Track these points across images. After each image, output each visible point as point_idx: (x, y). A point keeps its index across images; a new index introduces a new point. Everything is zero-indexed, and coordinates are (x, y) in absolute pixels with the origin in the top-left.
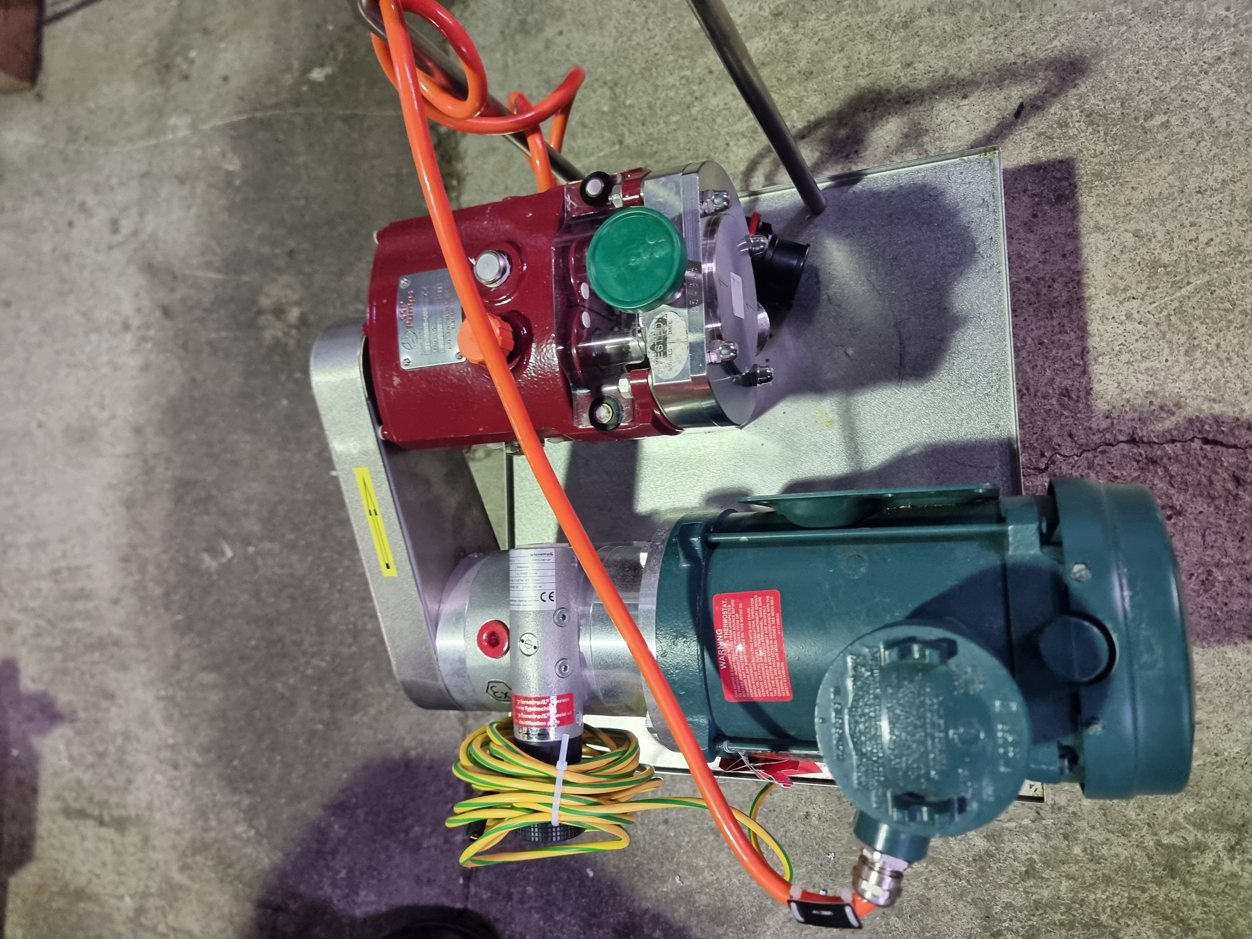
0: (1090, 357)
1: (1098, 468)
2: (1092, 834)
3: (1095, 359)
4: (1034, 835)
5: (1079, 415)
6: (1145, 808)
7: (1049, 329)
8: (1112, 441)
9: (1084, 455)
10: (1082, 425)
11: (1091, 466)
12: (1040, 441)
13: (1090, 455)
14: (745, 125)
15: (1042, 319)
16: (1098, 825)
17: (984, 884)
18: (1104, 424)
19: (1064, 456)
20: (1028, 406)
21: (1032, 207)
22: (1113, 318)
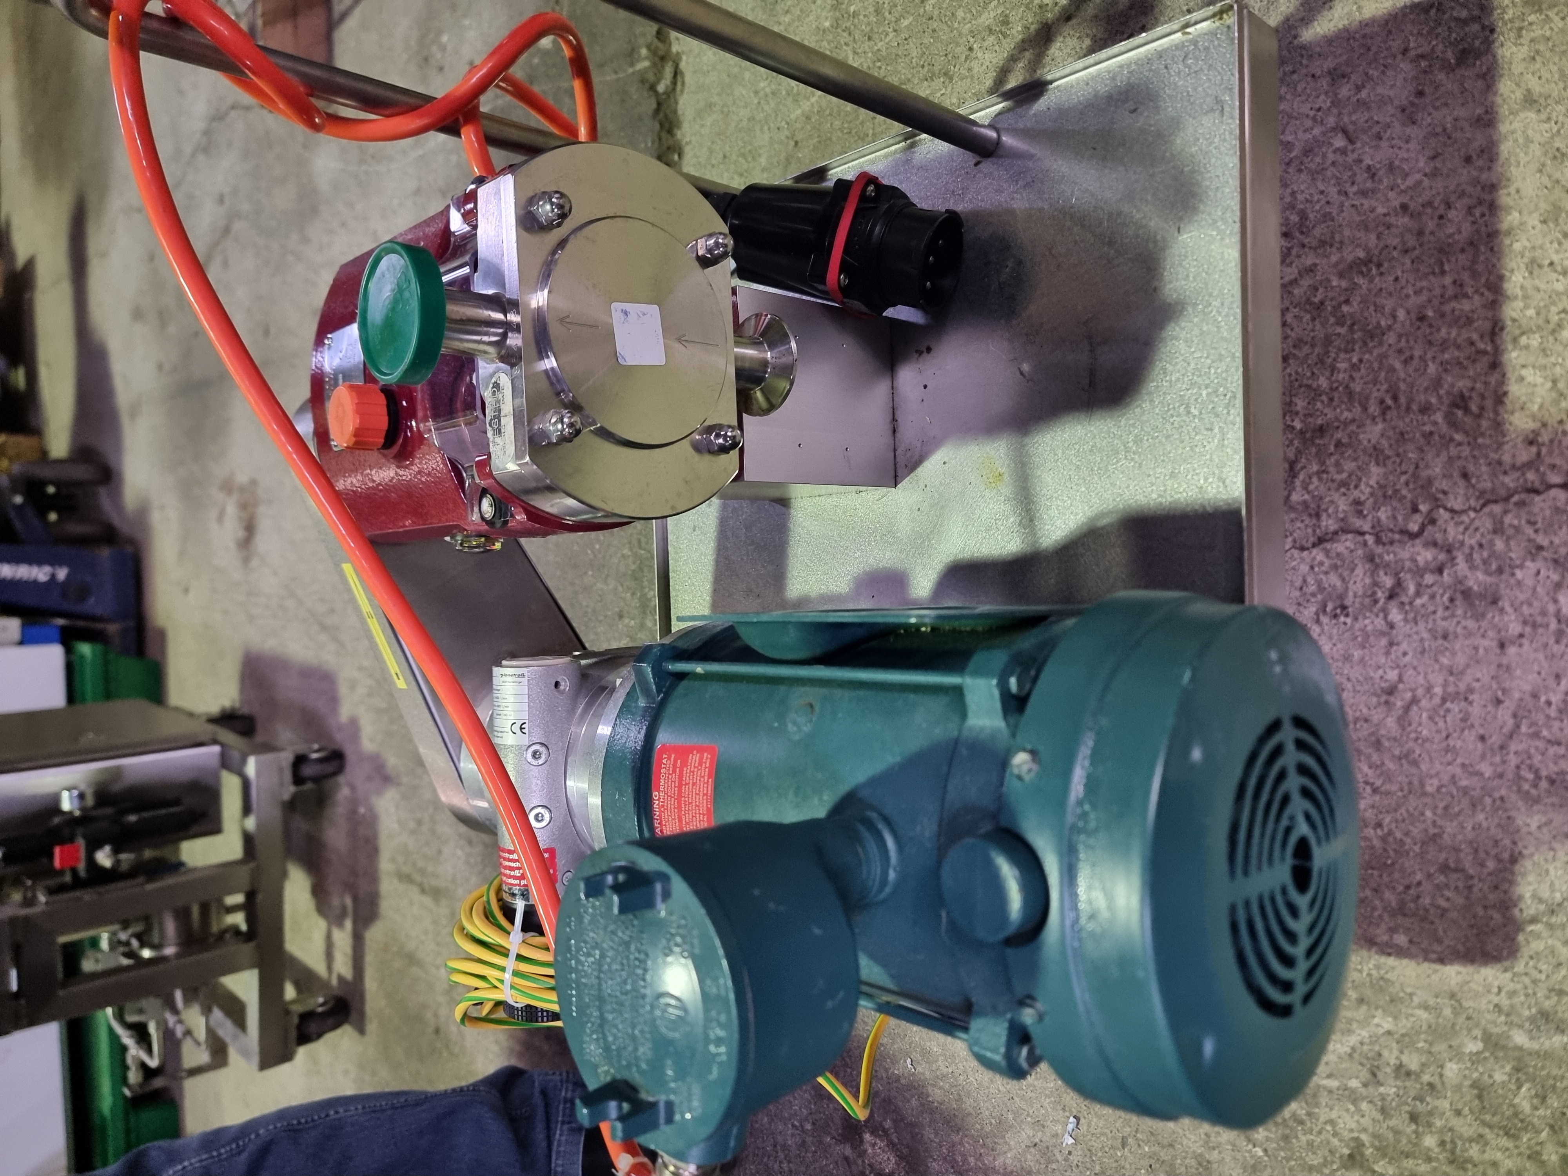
0: (1507, 336)
1: (1511, 532)
2: (1455, 1122)
3: (1515, 340)
4: (1364, 1106)
5: (1480, 441)
6: (1549, 1101)
7: (1438, 291)
8: (1537, 484)
9: (1486, 510)
10: (1487, 457)
11: (1498, 529)
12: (1411, 486)
13: (1497, 509)
14: (992, 14)
15: (1426, 275)
16: (1466, 1111)
17: (1288, 1159)
18: (1525, 455)
19: (1452, 511)
20: (1394, 428)
21: (1416, 78)
22: (1551, 264)
